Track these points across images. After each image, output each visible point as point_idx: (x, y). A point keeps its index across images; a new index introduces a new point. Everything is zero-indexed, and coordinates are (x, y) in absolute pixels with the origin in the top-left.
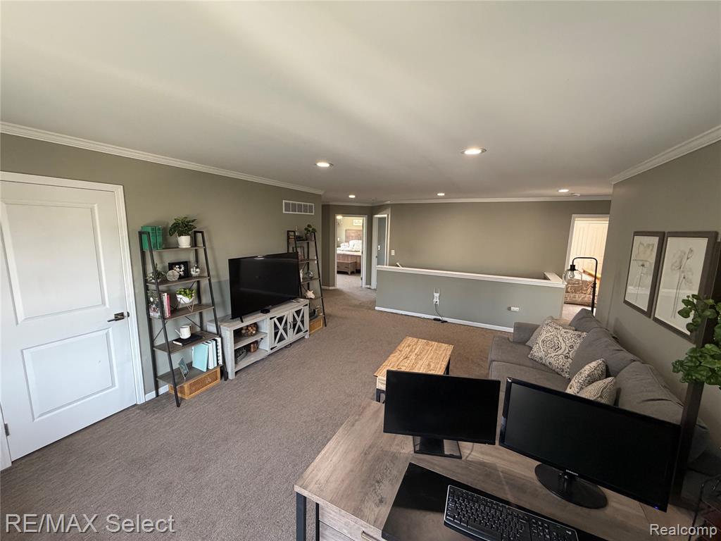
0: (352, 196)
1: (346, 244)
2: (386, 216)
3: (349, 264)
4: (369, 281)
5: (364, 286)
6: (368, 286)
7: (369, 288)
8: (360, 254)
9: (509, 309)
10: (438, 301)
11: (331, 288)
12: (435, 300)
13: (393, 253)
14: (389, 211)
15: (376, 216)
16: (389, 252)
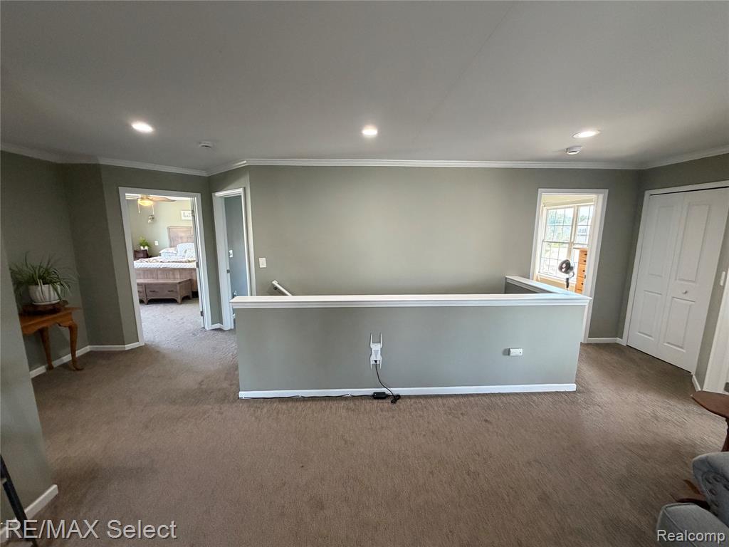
0: (142, 127)
1: (172, 250)
2: (240, 191)
3: (175, 285)
4: (217, 315)
5: (209, 326)
6: (217, 326)
7: (220, 330)
8: (193, 265)
9: (507, 352)
10: (379, 358)
11: (128, 347)
12: (373, 358)
13: (263, 263)
14: (246, 180)
15: (218, 194)
16: (252, 259)
